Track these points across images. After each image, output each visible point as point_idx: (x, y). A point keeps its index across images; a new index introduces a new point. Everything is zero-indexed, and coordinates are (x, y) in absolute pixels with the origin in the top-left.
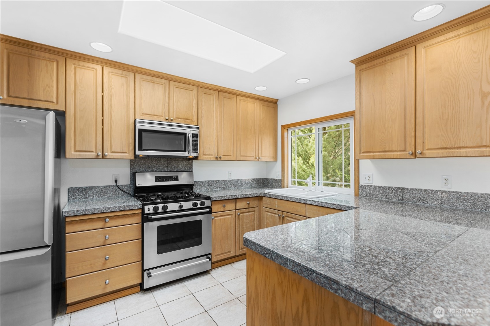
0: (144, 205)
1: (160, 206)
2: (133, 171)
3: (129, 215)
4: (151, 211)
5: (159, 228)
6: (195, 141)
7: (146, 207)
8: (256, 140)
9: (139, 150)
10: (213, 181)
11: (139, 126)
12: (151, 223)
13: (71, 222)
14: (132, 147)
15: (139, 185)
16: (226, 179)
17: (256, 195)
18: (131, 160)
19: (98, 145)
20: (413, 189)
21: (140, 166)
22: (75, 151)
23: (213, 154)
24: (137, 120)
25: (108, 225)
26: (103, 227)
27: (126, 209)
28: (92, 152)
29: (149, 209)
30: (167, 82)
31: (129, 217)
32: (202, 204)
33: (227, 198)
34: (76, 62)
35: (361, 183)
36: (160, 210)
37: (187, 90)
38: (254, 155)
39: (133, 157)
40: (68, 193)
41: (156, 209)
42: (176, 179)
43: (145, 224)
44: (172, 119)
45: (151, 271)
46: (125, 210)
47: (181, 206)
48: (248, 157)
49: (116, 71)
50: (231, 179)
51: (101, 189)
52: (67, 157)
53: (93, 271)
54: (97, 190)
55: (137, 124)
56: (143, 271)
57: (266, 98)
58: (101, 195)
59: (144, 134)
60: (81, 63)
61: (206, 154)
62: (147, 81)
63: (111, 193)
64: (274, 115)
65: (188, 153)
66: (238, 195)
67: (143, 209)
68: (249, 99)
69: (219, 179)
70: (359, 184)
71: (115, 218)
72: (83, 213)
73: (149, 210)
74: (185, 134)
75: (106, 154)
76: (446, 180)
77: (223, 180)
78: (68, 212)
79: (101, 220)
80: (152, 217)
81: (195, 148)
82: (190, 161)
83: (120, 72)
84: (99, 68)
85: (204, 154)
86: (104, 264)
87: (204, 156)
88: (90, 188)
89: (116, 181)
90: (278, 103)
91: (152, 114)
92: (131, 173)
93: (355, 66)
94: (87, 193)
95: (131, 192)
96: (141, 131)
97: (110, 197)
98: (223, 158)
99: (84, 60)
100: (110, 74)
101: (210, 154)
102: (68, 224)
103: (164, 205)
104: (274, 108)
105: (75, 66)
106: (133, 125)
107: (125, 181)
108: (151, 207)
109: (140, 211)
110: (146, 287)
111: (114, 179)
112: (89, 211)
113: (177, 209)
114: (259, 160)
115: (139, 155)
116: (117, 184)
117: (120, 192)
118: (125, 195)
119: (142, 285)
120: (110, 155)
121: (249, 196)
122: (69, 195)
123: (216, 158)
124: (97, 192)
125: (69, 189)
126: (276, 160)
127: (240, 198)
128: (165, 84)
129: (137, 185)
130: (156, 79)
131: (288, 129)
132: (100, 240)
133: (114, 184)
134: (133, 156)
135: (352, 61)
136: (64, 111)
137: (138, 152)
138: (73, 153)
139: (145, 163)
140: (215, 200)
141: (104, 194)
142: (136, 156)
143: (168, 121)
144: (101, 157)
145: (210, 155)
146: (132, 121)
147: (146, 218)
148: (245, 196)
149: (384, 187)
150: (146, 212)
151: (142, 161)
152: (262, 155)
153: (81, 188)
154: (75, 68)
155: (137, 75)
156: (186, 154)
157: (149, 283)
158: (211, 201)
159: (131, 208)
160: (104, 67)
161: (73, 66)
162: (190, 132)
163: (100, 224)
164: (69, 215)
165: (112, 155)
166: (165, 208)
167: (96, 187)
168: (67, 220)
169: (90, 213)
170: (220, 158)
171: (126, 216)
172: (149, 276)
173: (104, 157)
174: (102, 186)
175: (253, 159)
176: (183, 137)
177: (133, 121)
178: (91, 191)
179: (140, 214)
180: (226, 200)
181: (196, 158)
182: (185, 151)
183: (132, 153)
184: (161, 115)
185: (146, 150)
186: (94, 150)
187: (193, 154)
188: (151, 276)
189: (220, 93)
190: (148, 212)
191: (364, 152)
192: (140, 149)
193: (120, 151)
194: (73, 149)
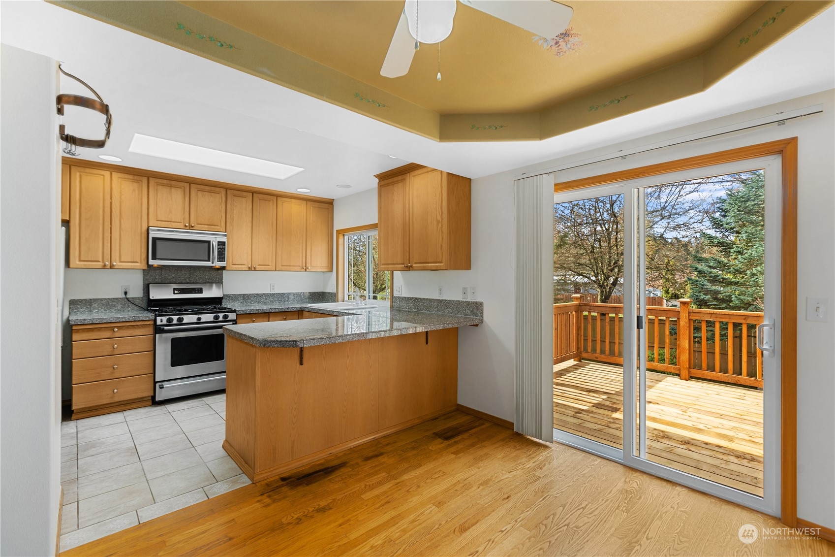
0: (156, 316)
1: (175, 318)
2: (147, 283)
3: (140, 326)
4: (164, 322)
5: (174, 340)
6: (221, 249)
7: (159, 319)
8: (302, 247)
9: (152, 259)
10: (250, 294)
11: (152, 234)
12: (164, 335)
13: (78, 331)
14: (144, 256)
15: (153, 297)
16: (267, 293)
17: (295, 309)
18: (144, 270)
19: (105, 255)
20: (424, 299)
21: (155, 277)
22: (80, 261)
23: (245, 263)
24: (150, 228)
25: (117, 335)
26: (112, 337)
27: (137, 320)
28: (99, 261)
29: (162, 320)
30: (187, 185)
31: (140, 328)
32: (225, 317)
33: (257, 312)
34: (82, 169)
35: (394, 295)
36: (175, 322)
37: (212, 194)
38: (301, 265)
39: (145, 267)
40: (70, 306)
41: (170, 320)
42: (200, 291)
43: (157, 336)
44: (193, 225)
45: (163, 383)
46: (135, 321)
47: (199, 319)
48: (292, 267)
49: (126, 176)
50: (273, 293)
51: (108, 301)
52: (71, 267)
53: (100, 379)
54: (102, 302)
55: (150, 232)
56: (155, 383)
57: (317, 198)
58: (108, 308)
59: (158, 242)
60: (88, 170)
61: (237, 263)
62: (163, 185)
63: (120, 306)
64: (329, 217)
65: (213, 263)
66: (272, 309)
67: (155, 321)
68: (293, 200)
69: (258, 293)
70: (393, 295)
71: (124, 328)
72: (91, 322)
73: (162, 322)
74: (209, 242)
75: (115, 263)
76: (440, 290)
77: (264, 294)
78: (75, 321)
79: (109, 330)
80: (165, 328)
81: (221, 257)
82: (219, 271)
83: (131, 177)
84: (107, 174)
85: (234, 263)
86: (112, 373)
87: (234, 266)
88: (95, 300)
89: (126, 293)
90: (334, 204)
91: (169, 220)
92: (144, 285)
93: (378, 180)
94: (91, 306)
95: (144, 305)
96: (155, 240)
97: (118, 310)
98: (258, 267)
99: (90, 167)
100: (120, 179)
101: (242, 263)
102: (75, 332)
103: (179, 316)
104: (328, 209)
105: (81, 173)
106: (146, 233)
107: (136, 292)
108: (165, 319)
109: (152, 323)
110: (157, 399)
111: (124, 291)
112: (96, 321)
113: (195, 321)
114: (307, 270)
115: (152, 265)
116: (127, 297)
117: (130, 305)
118: (136, 308)
119: (153, 397)
120: (118, 265)
121: (286, 310)
122: (70, 308)
123: (249, 268)
124: (103, 305)
125: (70, 301)
126: (331, 271)
127: (274, 312)
128: (184, 187)
129: (151, 298)
130: (173, 183)
131: (344, 235)
132: (108, 349)
133: (124, 296)
134: (146, 265)
135: (376, 176)
136: (68, 219)
137: (151, 262)
138: (78, 263)
139: (161, 274)
140: (242, 313)
141: (112, 307)
142: (149, 266)
143: (188, 228)
144: (108, 267)
145: (241, 265)
146: (145, 228)
147: (158, 330)
148: (280, 310)
149: (408, 298)
150: (159, 323)
151: (157, 271)
152: (311, 264)
153: (84, 300)
154: (80, 176)
155: (151, 179)
156: (209, 264)
157: (160, 396)
158: (237, 315)
159: (141, 318)
160: (113, 173)
161: (78, 174)
162: (214, 240)
163: (108, 334)
164: (75, 324)
165: (121, 265)
166: (180, 320)
167: (101, 300)
168: (74, 328)
169: (98, 322)
170: (255, 268)
171: (136, 326)
172: (161, 387)
173: (112, 267)
174: (109, 299)
175: (299, 269)
176: (207, 245)
177: (147, 227)
178: (95, 304)
179: (152, 326)
180: (255, 313)
181: (223, 268)
182: (209, 260)
183: (144, 263)
184: (180, 221)
185: (161, 259)
186: (101, 260)
187: (218, 264)
188: (163, 388)
189: (255, 194)
190: (161, 323)
191: (383, 265)
192: (154, 258)
193: (130, 260)
194: (77, 259)
